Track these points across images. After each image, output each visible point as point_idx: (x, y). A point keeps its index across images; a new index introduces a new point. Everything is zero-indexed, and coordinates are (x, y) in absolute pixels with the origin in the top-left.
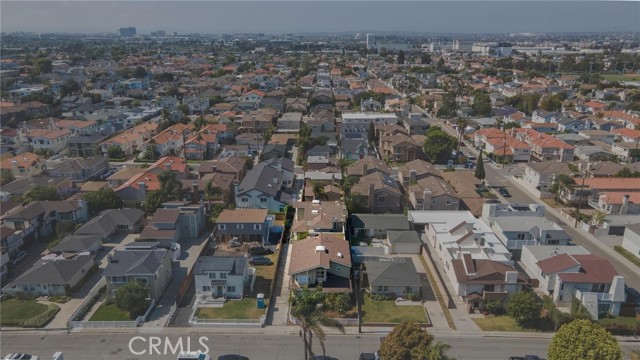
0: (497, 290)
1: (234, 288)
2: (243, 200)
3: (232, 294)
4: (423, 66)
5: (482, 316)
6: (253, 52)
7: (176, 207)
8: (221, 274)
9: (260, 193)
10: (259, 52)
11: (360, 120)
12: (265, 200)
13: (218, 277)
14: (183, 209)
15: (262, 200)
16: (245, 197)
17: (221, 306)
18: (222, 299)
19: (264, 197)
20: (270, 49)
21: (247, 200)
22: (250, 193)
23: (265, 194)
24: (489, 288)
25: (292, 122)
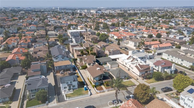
0: (148, 72)
1: (75, 86)
2: (56, 59)
3: (74, 88)
4: (80, 16)
5: (146, 80)
6: (20, 13)
7: (38, 63)
8: (70, 82)
9: (61, 56)
10: (22, 13)
11: (75, 32)
12: (64, 58)
13: (69, 83)
14: (40, 64)
15: (63, 58)
16: (57, 58)
17: (72, 92)
18: (72, 90)
19: (63, 57)
20: (26, 12)
21: (57, 59)
22: (59, 56)
23: (63, 56)
24: (146, 72)
25: (53, 34)
